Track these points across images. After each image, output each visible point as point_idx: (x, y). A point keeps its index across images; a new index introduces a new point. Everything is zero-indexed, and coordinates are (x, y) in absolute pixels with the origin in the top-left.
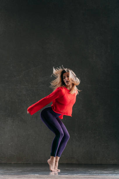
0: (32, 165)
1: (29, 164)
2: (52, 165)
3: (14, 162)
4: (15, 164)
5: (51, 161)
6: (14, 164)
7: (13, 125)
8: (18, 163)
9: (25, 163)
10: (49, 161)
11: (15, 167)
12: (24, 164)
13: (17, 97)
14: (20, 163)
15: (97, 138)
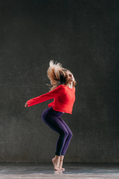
0: (36, 163)
1: (34, 163)
2: (56, 164)
3: (19, 161)
4: (20, 163)
5: (56, 160)
6: (18, 163)
7: (18, 124)
8: (22, 162)
9: (30, 161)
10: (54, 160)
11: (20, 166)
12: (28, 163)
13: (21, 96)
14: (25, 162)
15: (102, 136)
